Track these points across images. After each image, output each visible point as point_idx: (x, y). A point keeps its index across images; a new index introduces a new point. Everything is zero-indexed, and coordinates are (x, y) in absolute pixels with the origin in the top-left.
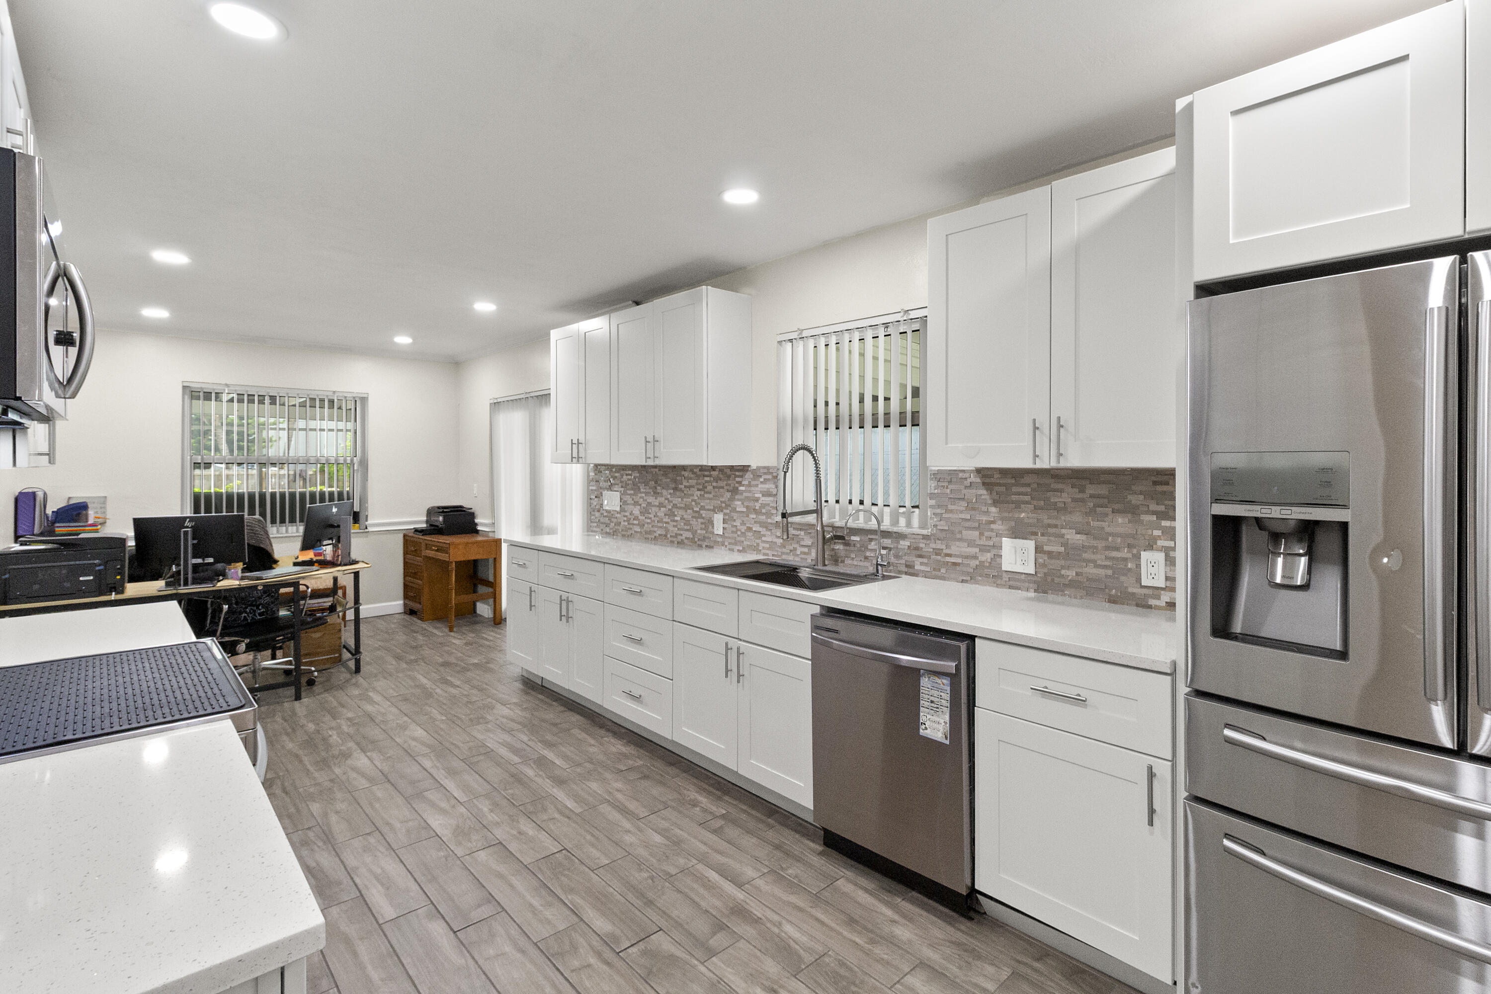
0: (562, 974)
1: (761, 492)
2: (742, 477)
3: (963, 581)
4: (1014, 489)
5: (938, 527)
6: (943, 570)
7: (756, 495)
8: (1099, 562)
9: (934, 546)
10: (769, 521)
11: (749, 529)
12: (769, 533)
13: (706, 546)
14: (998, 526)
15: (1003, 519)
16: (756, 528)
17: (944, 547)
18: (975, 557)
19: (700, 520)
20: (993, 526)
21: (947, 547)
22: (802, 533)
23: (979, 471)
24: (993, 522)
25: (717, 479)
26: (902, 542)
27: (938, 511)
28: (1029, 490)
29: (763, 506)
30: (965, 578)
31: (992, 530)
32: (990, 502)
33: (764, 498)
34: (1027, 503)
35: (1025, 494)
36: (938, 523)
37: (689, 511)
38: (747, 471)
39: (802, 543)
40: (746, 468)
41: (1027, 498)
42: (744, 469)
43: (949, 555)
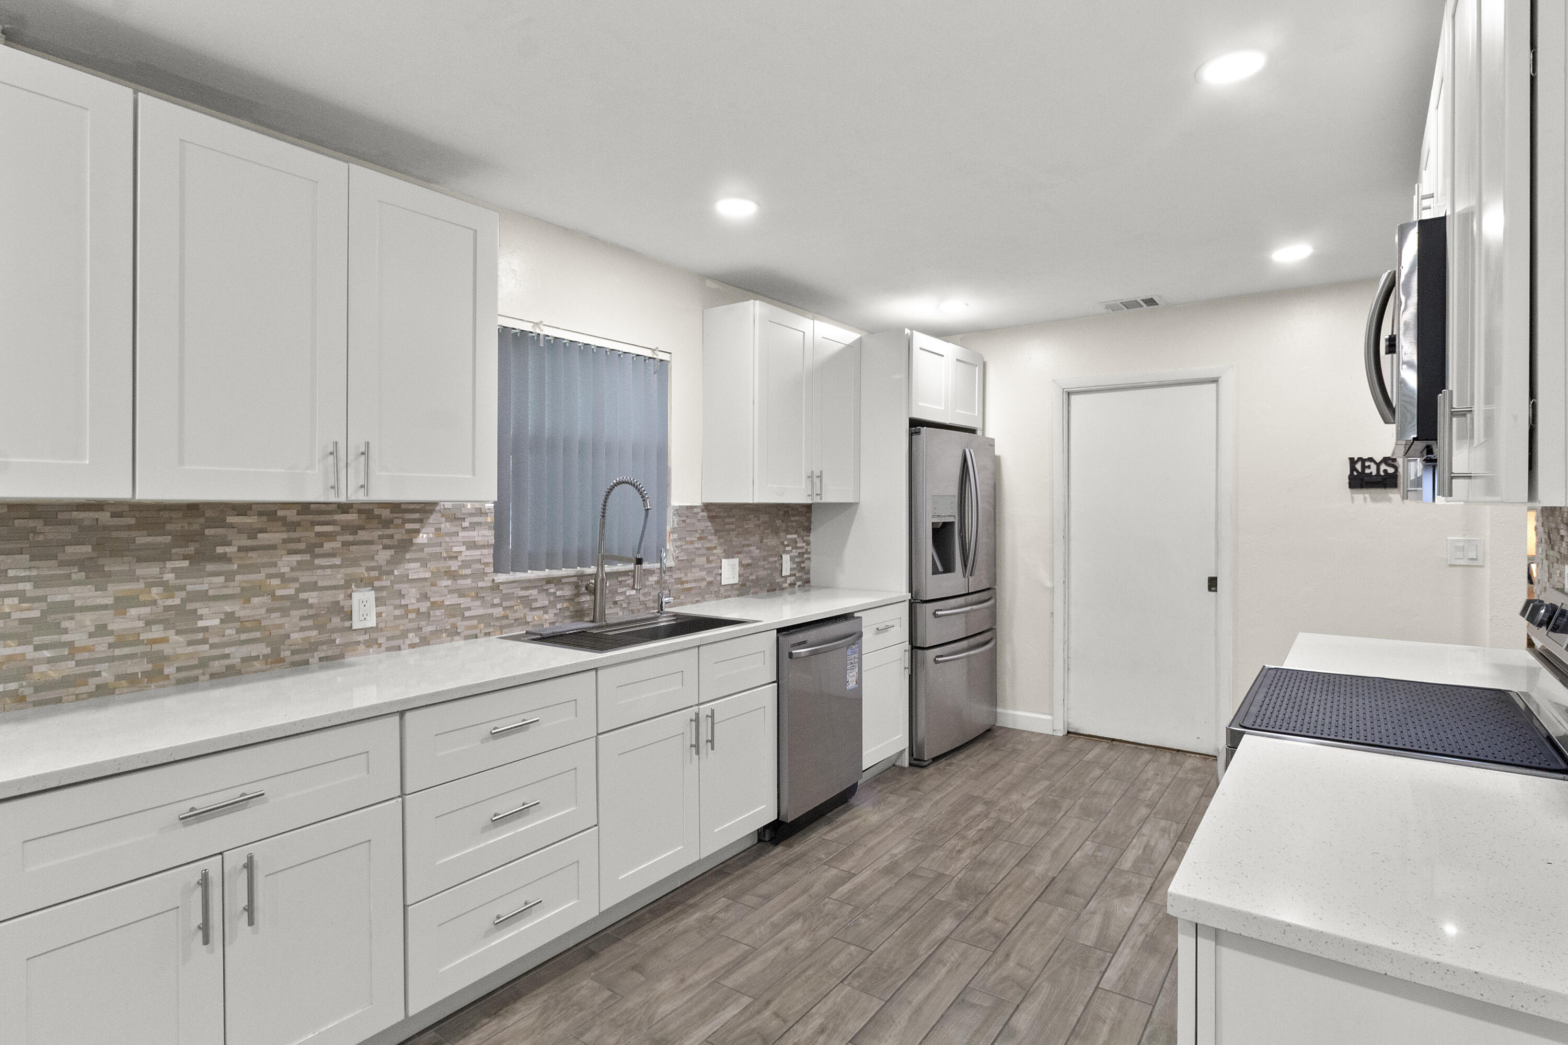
0: (1013, 928)
1: (464, 543)
2: (421, 521)
3: (698, 602)
4: (727, 520)
5: (680, 559)
6: (682, 597)
7: (455, 549)
8: (766, 566)
9: (675, 576)
10: (481, 584)
11: (435, 605)
12: (478, 603)
13: (321, 659)
14: (718, 551)
15: (721, 544)
16: (450, 600)
17: (682, 575)
18: (704, 579)
19: (296, 614)
20: (714, 551)
21: (686, 574)
22: (535, 592)
23: (707, 507)
24: (715, 548)
25: (353, 529)
26: (650, 579)
27: (679, 543)
28: (733, 520)
29: (466, 564)
30: (697, 599)
31: (714, 554)
32: (713, 532)
33: (469, 553)
34: (733, 530)
35: (732, 524)
36: (679, 555)
37: (256, 600)
38: (431, 512)
39: (535, 605)
40: (428, 508)
41: (733, 526)
42: (425, 509)
43: (687, 582)
